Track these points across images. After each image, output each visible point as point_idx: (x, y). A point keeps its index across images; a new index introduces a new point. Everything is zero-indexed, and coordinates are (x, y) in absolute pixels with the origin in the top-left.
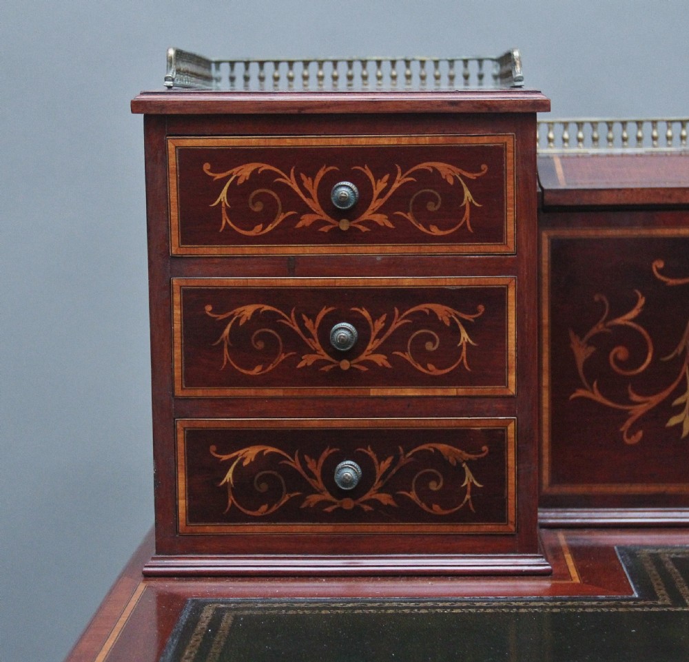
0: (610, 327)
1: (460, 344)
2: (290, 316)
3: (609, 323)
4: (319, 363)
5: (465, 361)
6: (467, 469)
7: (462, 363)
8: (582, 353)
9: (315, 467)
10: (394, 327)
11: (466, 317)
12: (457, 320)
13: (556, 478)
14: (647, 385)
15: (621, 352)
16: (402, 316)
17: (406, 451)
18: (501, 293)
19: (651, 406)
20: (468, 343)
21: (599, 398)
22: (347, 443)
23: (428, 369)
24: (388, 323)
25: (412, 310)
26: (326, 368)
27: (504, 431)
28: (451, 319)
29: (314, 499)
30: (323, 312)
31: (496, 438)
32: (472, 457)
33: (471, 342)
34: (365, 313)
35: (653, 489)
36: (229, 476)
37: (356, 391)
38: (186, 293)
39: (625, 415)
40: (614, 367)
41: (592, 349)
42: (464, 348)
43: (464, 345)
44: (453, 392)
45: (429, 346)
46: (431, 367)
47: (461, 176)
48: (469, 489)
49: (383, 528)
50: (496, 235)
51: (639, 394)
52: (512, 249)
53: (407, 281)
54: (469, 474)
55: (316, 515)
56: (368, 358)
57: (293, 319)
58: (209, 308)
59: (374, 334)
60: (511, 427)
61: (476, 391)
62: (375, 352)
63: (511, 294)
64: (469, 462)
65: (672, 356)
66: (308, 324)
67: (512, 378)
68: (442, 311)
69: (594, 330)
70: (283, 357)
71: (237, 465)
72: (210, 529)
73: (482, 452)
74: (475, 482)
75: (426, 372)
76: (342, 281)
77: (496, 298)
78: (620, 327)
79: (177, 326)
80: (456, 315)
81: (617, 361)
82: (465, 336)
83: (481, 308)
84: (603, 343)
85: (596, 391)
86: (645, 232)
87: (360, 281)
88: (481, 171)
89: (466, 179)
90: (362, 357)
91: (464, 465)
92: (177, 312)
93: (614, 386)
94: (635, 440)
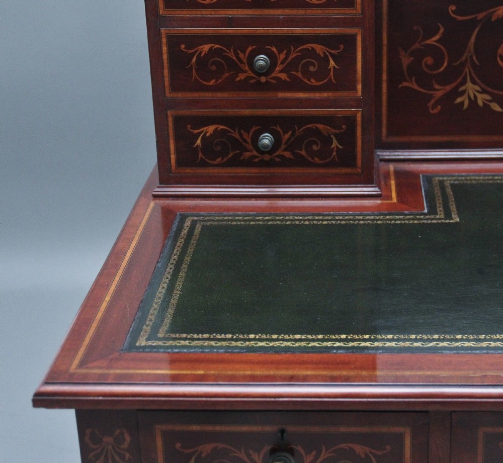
1: (329, 68)
2: (230, 51)
3: (422, 44)
4: (248, 78)
5: (332, 77)
6: (334, 138)
7: (331, 78)
8: (406, 61)
9: (248, 137)
10: (291, 57)
11: (333, 52)
12: (328, 54)
13: (390, 133)
16: (296, 51)
17: (299, 128)
18: (353, 38)
20: (334, 67)
21: (416, 87)
22: (266, 124)
23: (311, 82)
24: (287, 55)
25: (301, 48)
26: (252, 81)
27: (355, 117)
28: (324, 53)
29: (248, 154)
30: (250, 49)
31: (350, 121)
32: (337, 131)
33: (335, 66)
34: (274, 49)
36: (199, 142)
37: (270, 95)
38: (169, 37)
39: (431, 97)
40: (425, 69)
41: (412, 59)
42: (332, 70)
43: (332, 68)
44: (325, 95)
45: (312, 69)
46: (313, 80)
48: (335, 149)
49: (287, 171)
51: (439, 84)
52: (360, 12)
53: (298, 31)
55: (249, 163)
56: (277, 75)
57: (232, 53)
58: (183, 46)
59: (279, 62)
62: (281, 72)
63: (359, 38)
64: (335, 135)
65: (458, 62)
66: (241, 55)
67: (359, 87)
68: (319, 48)
69: (414, 47)
70: (227, 75)
71: (203, 136)
72: (189, 170)
73: (343, 129)
74: (339, 146)
75: (310, 83)
76: (260, 30)
77: (350, 41)
78: (429, 45)
79: (165, 57)
80: (327, 51)
82: (332, 63)
83: (342, 46)
85: (414, 83)
87: (270, 30)
90: (273, 75)
91: (332, 136)
92: (165, 49)
94: (435, 111)
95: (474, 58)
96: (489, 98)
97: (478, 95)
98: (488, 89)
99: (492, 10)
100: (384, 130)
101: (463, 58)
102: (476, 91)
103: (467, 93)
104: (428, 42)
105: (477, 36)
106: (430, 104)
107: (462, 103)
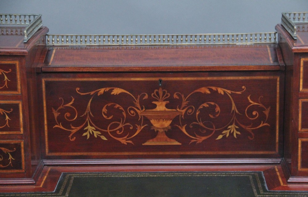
0: (64, 107)
3: (64, 106)
5: (8, 124)
6: (10, 154)
8: (56, 115)
13: (50, 151)
14: (76, 124)
15: (68, 114)
19: (78, 130)
20: (8, 119)
21: (62, 127)
28: (3, 112)
31: (18, 146)
32: (11, 151)
35: (79, 154)
39: (70, 133)
40: (66, 118)
42: (7, 121)
43: (7, 120)
44: (4, 133)
47: (4, 72)
48: (11, 160)
50: (15, 89)
52: (20, 93)
54: (10, 156)
60: (22, 143)
61: (11, 133)
63: (20, 106)
64: (10, 153)
67: (22, 129)
69: (59, 108)
73: (14, 150)
74: (12, 158)
78: (67, 107)
80: (4, 111)
81: (67, 117)
82: (7, 117)
83: (12, 109)
84: (62, 112)
86: (73, 80)
88: (9, 71)
89: (5, 73)
91: (9, 153)
93: (66, 124)
94: (73, 140)
95: (91, 113)
96: (100, 133)
97: (94, 132)
98: (99, 129)
99: (98, 90)
100: (47, 150)
101: (85, 114)
102: (94, 130)
103: (88, 131)
104: (67, 105)
105: (91, 102)
106: (70, 136)
107: (86, 136)
